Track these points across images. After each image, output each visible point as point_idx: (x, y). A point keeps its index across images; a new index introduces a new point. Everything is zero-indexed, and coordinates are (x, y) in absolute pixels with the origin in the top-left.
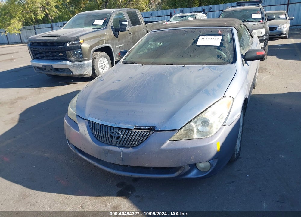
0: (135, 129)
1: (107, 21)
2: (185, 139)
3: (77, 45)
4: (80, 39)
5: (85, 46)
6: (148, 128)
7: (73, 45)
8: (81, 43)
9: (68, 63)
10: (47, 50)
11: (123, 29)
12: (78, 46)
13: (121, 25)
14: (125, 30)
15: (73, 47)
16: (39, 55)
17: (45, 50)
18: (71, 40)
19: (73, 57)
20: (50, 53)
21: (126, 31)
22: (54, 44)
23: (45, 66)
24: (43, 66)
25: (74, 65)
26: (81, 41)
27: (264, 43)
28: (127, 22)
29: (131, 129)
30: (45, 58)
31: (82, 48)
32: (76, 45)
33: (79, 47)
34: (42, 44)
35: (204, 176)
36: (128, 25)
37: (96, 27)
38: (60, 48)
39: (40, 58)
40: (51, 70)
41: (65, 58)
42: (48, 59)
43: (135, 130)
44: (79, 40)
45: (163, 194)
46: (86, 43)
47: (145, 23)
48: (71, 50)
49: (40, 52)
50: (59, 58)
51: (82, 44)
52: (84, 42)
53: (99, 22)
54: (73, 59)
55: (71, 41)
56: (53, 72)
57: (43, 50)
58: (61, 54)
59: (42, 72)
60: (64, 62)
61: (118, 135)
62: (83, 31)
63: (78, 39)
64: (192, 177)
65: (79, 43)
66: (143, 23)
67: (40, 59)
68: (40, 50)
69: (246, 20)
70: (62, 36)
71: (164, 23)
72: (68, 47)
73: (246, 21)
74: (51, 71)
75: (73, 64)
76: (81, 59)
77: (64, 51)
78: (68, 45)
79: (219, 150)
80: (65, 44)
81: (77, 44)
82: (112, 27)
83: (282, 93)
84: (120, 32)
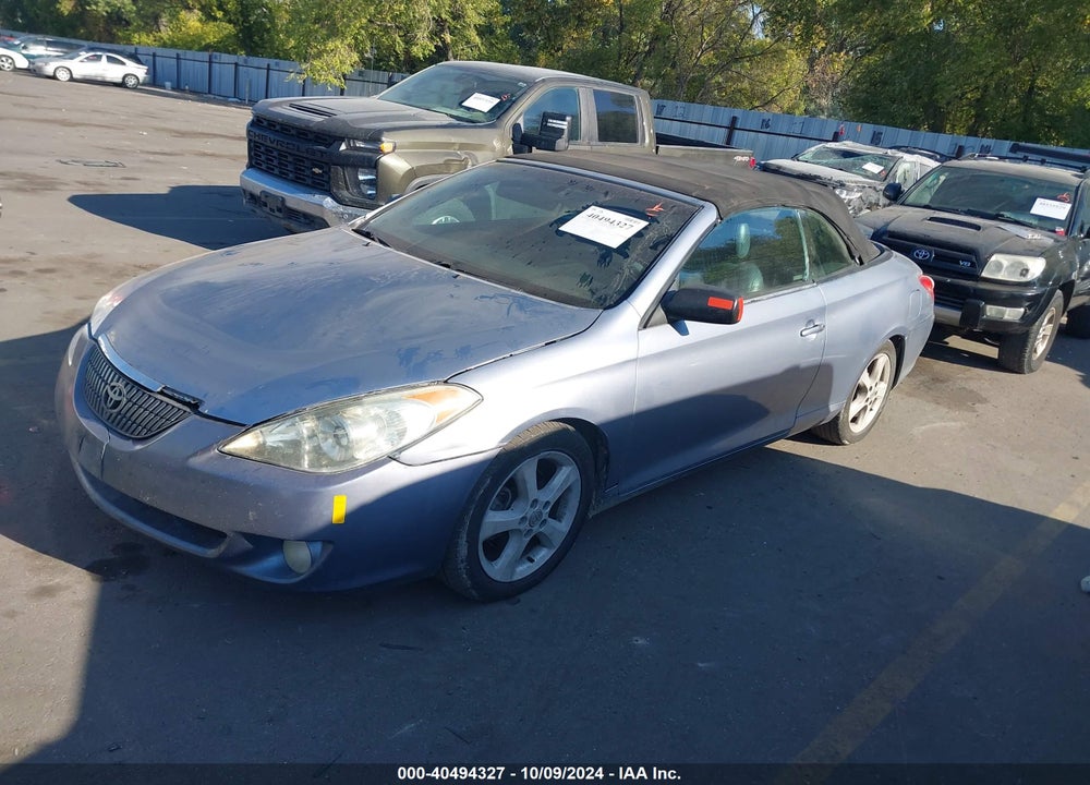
0: (161, 393)
1: (508, 105)
2: (258, 459)
3: (370, 154)
4: (383, 139)
5: (395, 162)
6: (187, 400)
7: (356, 153)
8: (386, 151)
9: (328, 201)
10: (284, 149)
11: (545, 140)
12: (370, 159)
13: (544, 127)
14: (551, 147)
15: (354, 157)
16: (263, 158)
17: (279, 147)
18: (355, 135)
19: (348, 189)
20: (290, 159)
21: (554, 150)
22: (306, 135)
23: (266, 194)
24: (263, 192)
25: (343, 214)
26: (386, 146)
27: (1022, 310)
28: (566, 123)
29: (151, 391)
30: (276, 171)
31: (379, 167)
32: (365, 154)
33: (373, 164)
34: (293, 132)
35: (286, 585)
36: (566, 132)
37: (467, 115)
38: (320, 151)
39: (264, 167)
40: (279, 210)
41: (323, 186)
42: (282, 176)
43: (160, 397)
44: (380, 141)
45: (196, 606)
46: (401, 155)
47: (654, 140)
48: (347, 165)
49: (269, 150)
50: (309, 181)
51: (385, 154)
52: (394, 150)
53: (482, 103)
54: (345, 193)
55: (354, 139)
56: (283, 218)
57: (274, 145)
58: (317, 170)
59: (258, 211)
60: (317, 198)
61: (119, 399)
62: (414, 117)
63: (375, 138)
64: (256, 576)
65: (380, 152)
66: (647, 141)
67: (276, 176)
68: (268, 143)
69: (1007, 214)
70: (341, 116)
71: (738, 158)
72: (340, 155)
73: (1003, 216)
74: (277, 213)
75: (341, 209)
76: (368, 201)
77: (327, 164)
78: (343, 147)
79: (340, 520)
80: (335, 144)
81: (370, 150)
82: (516, 127)
83: (920, 486)
84: (534, 148)
